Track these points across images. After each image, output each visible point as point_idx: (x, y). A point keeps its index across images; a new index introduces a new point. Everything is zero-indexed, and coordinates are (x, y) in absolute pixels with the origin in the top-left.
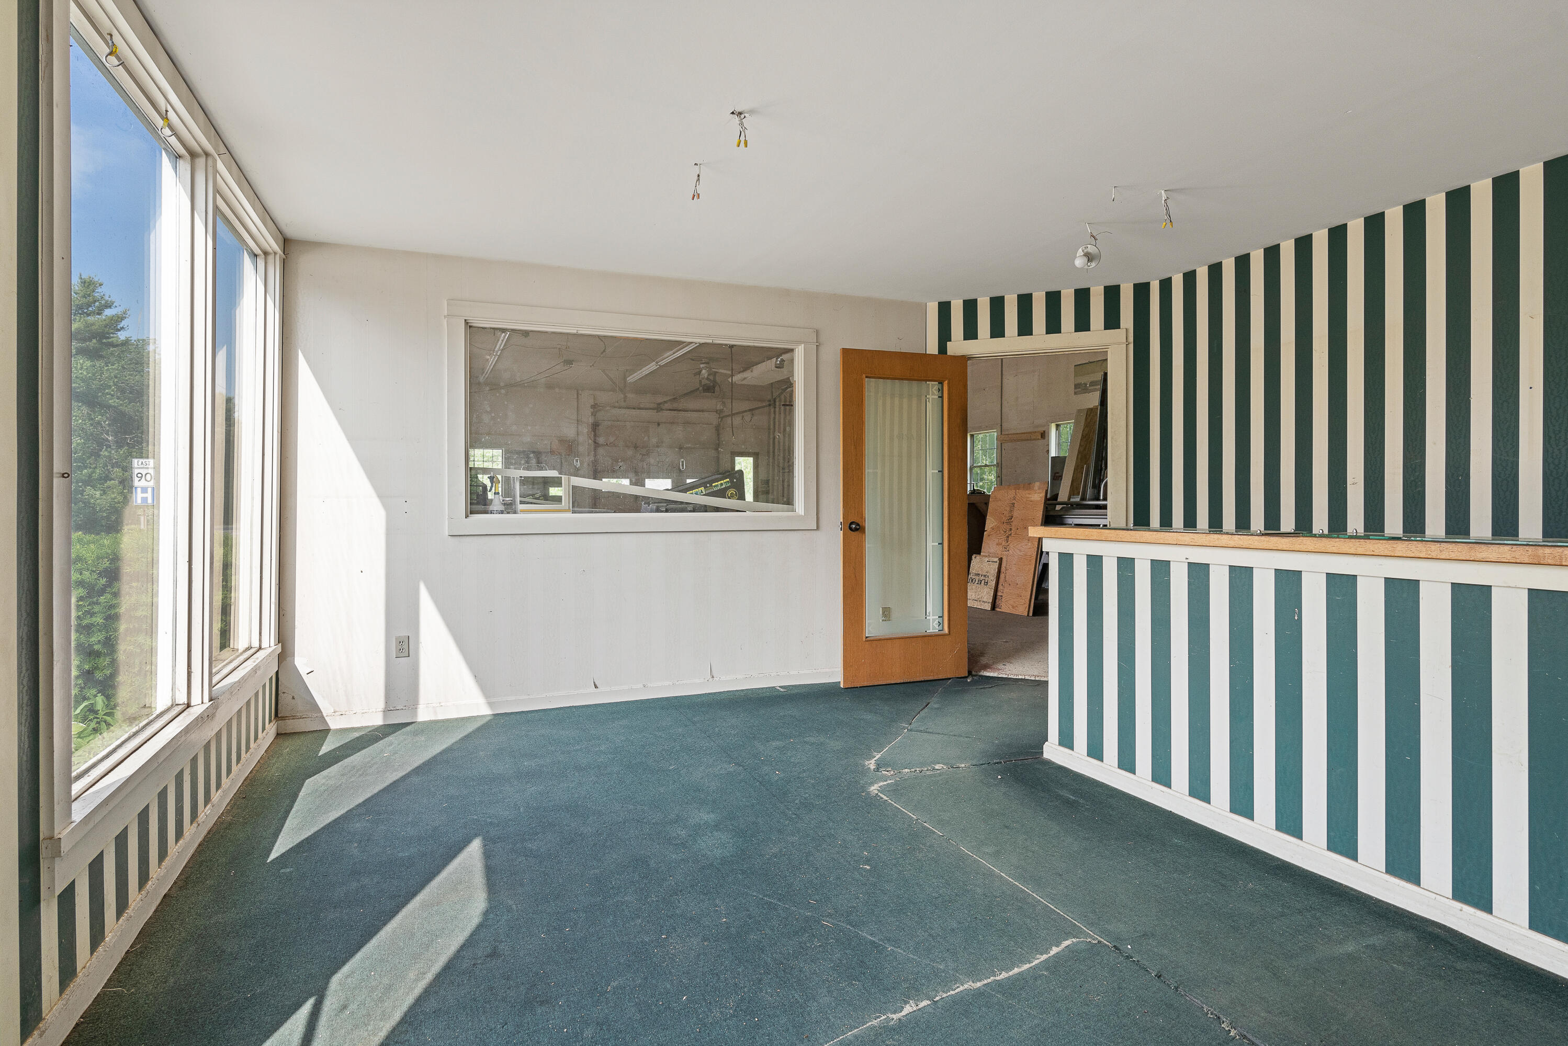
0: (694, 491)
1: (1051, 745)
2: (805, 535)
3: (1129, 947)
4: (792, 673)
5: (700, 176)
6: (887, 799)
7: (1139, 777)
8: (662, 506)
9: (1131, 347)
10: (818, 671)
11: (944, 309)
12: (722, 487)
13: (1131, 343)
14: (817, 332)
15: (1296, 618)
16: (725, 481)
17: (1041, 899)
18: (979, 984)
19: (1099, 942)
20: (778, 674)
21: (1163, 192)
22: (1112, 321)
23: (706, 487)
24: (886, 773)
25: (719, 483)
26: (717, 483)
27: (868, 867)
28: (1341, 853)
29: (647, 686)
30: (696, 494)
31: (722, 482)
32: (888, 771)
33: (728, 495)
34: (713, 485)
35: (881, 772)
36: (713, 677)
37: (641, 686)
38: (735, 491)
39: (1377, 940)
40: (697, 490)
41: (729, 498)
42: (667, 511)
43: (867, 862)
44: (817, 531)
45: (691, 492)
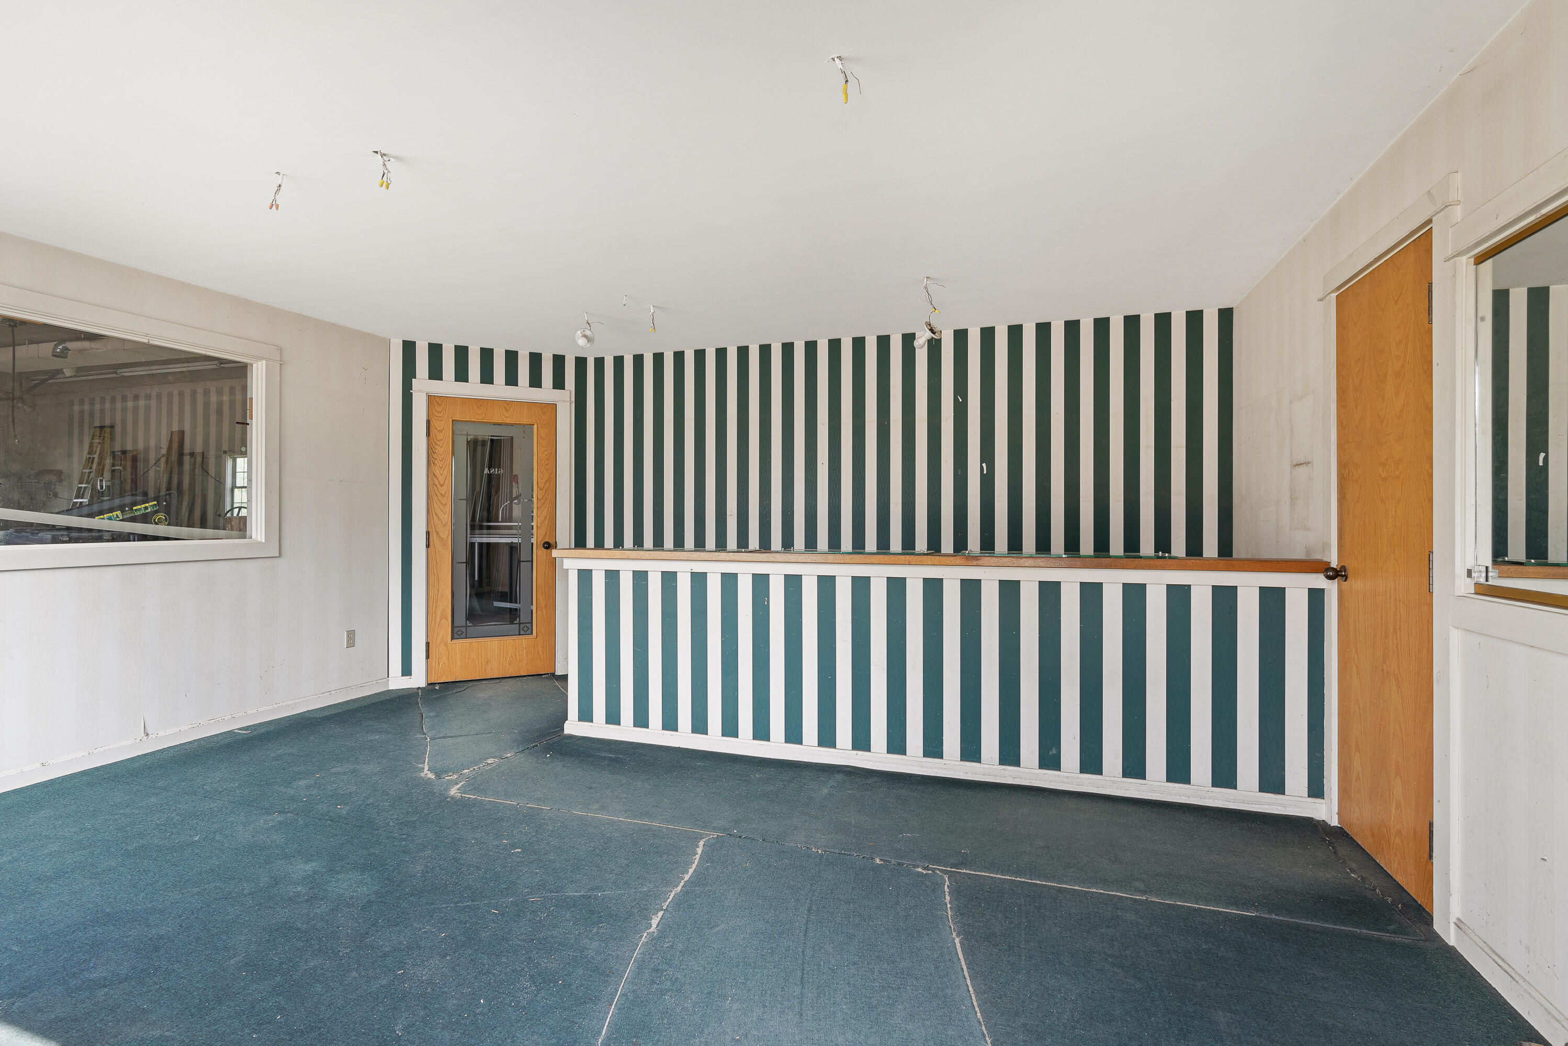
0: (105, 516)
1: (571, 722)
2: (265, 562)
3: (735, 831)
4: (249, 712)
5: (281, 187)
6: (475, 797)
7: (652, 729)
8: (62, 535)
9: (574, 404)
10: (280, 705)
11: (409, 348)
12: (147, 511)
13: (573, 402)
14: (281, 350)
15: (766, 603)
16: (150, 504)
17: (661, 825)
18: (679, 888)
19: (717, 835)
20: (233, 716)
21: (652, 307)
22: (559, 383)
23: (123, 511)
24: (449, 777)
25: (143, 506)
26: (139, 507)
27: (519, 850)
28: (793, 743)
29: (47, 764)
30: (110, 519)
31: (147, 505)
32: (450, 776)
33: (154, 520)
34: (134, 508)
35: (444, 778)
36: (147, 735)
37: (39, 765)
38: (165, 516)
39: (832, 783)
40: (111, 514)
41: (156, 524)
42: (69, 542)
43: (514, 846)
44: (279, 558)
45: (102, 517)
